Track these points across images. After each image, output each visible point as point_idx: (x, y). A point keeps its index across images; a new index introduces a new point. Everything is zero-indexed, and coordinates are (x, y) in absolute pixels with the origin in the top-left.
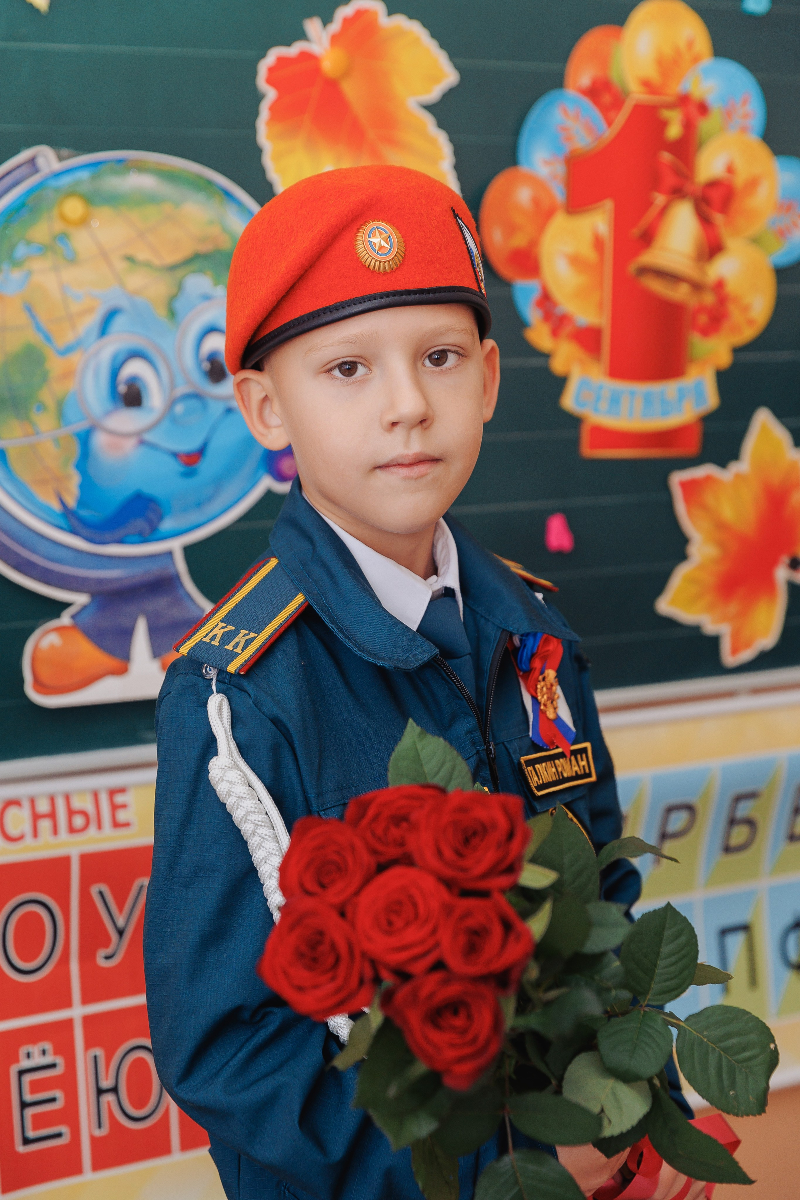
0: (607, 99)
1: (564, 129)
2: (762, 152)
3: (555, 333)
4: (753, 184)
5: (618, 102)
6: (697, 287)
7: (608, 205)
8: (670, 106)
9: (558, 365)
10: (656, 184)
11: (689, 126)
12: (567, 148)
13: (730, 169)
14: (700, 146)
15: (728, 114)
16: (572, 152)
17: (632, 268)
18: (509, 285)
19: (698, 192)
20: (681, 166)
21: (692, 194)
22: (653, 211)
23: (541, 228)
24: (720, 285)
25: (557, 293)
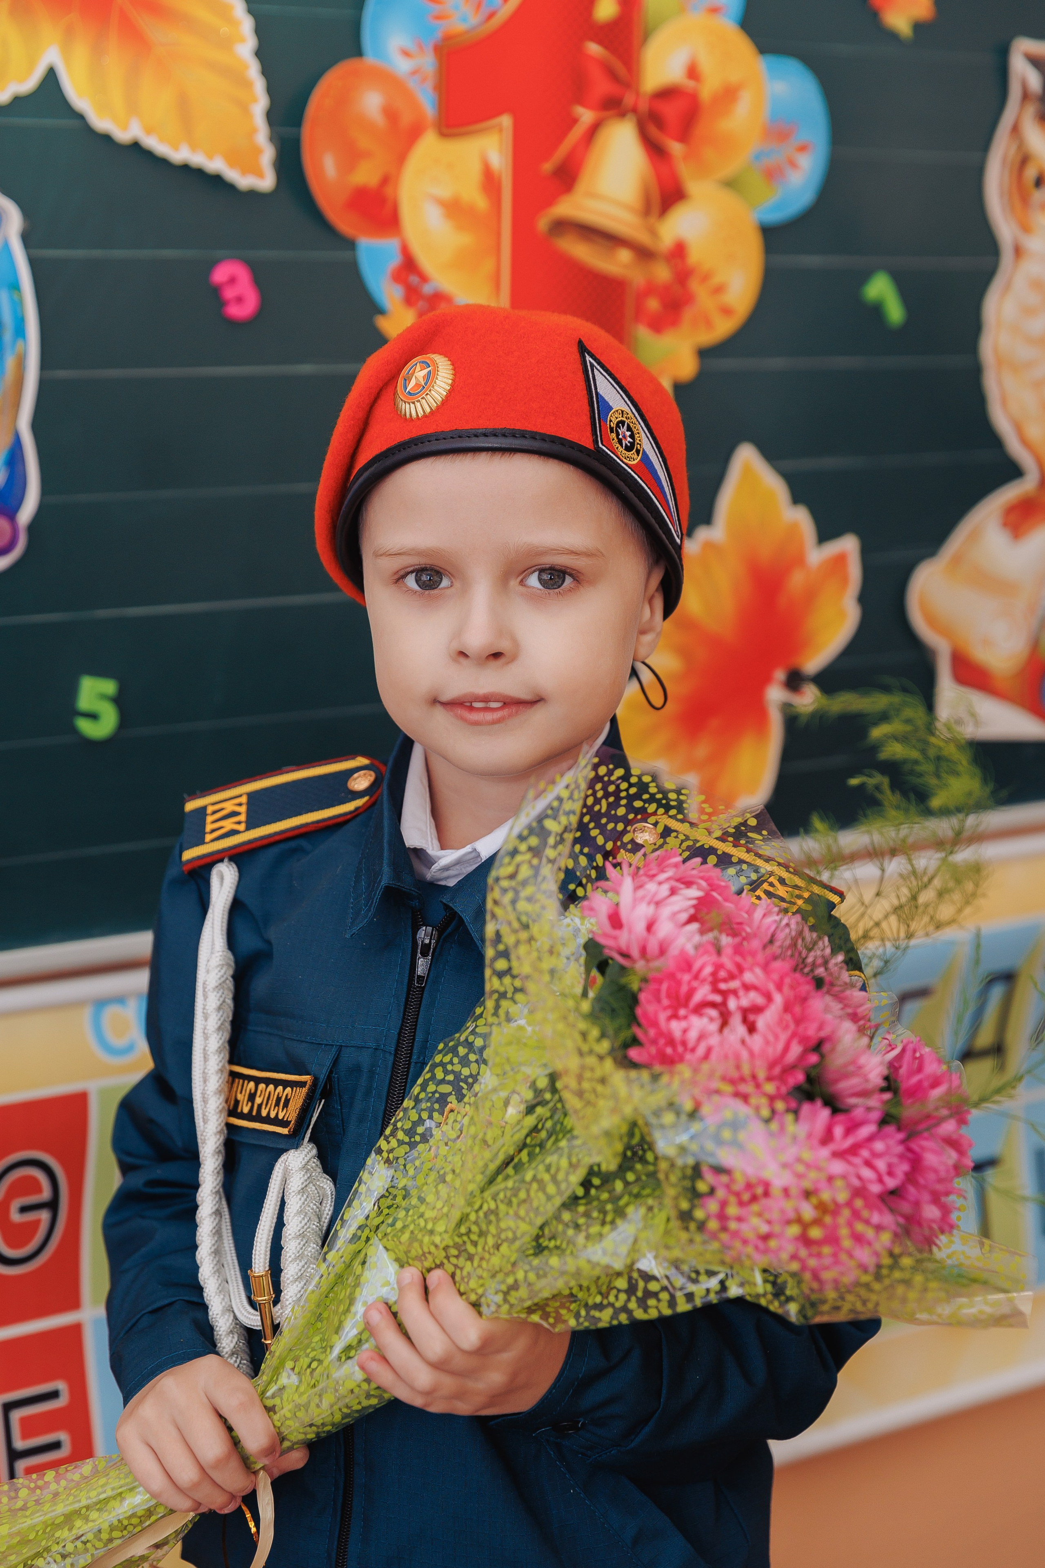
2: (743, 46)
4: (728, 96)
6: (644, 254)
7: (506, 121)
10: (578, 93)
11: (631, 4)
12: (439, 30)
13: (693, 72)
14: (646, 37)
16: (447, 38)
17: (543, 223)
18: (351, 245)
19: (643, 106)
20: (619, 67)
21: (634, 110)
22: (576, 133)
23: (401, 158)
24: (679, 251)
25: (426, 261)
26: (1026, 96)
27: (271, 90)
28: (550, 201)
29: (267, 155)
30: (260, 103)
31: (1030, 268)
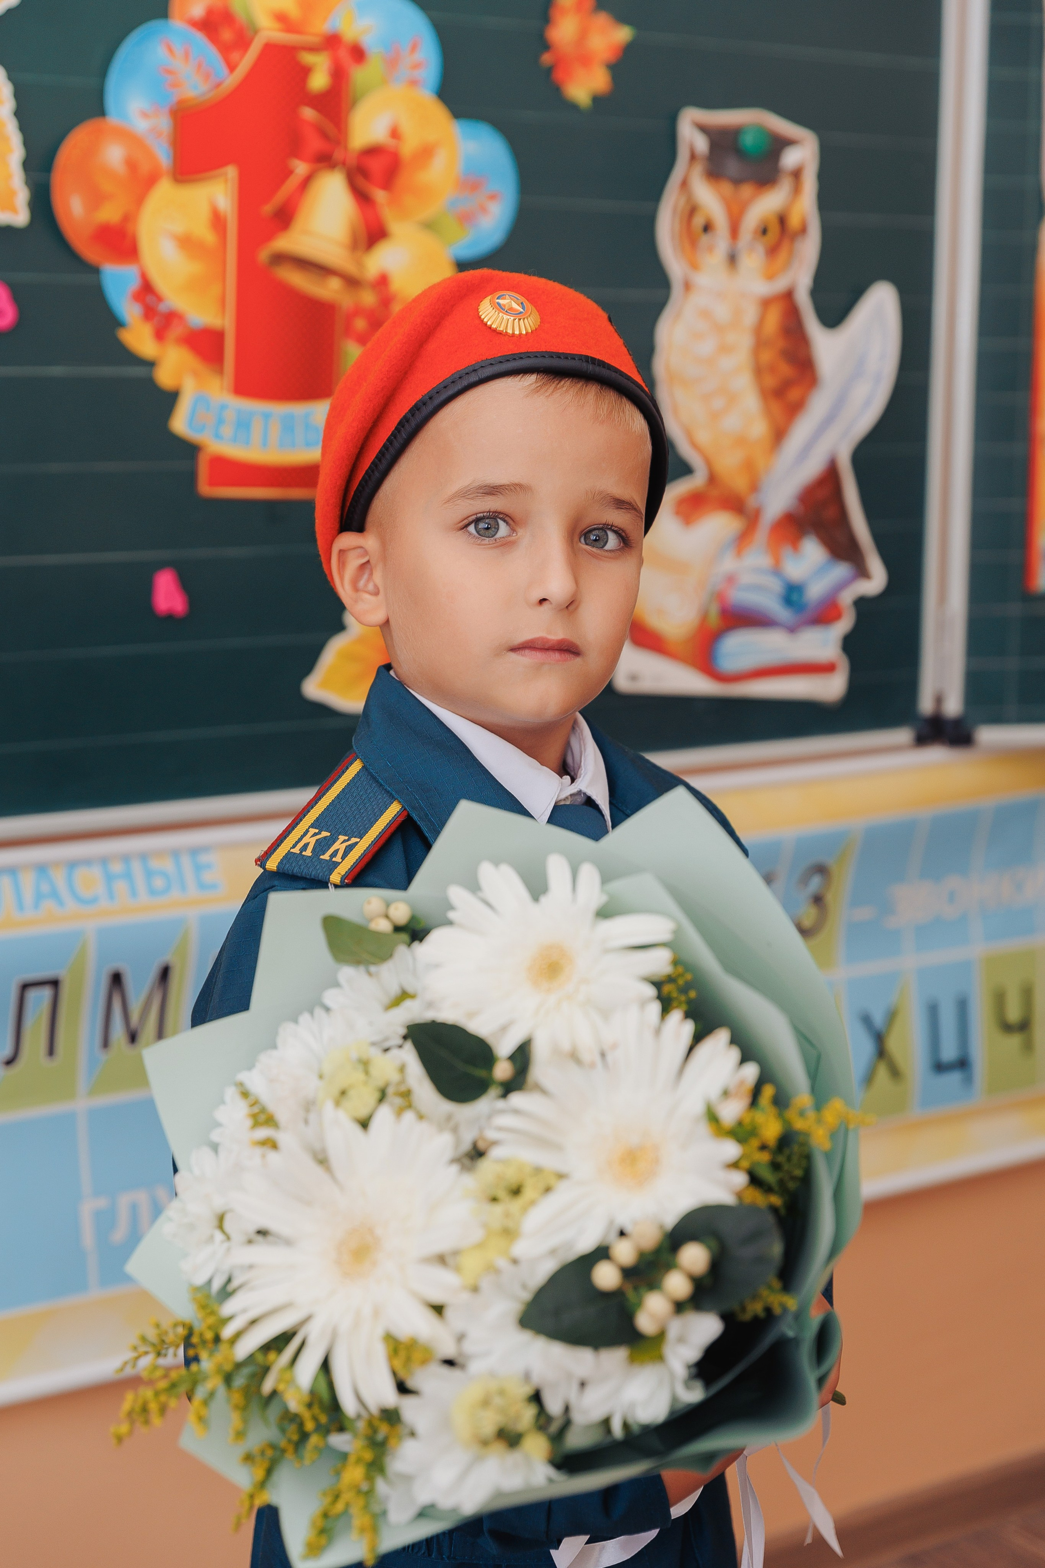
0: (227, 35)
1: (169, 72)
2: (439, 113)
3: (160, 335)
4: (426, 153)
5: (242, 41)
6: (352, 282)
7: (231, 172)
8: (312, 49)
9: (165, 377)
10: (295, 148)
11: (339, 75)
12: (174, 97)
13: (395, 133)
14: (354, 103)
15: (392, 62)
16: (180, 102)
17: (264, 255)
18: (95, 271)
19: (352, 161)
20: (330, 128)
21: (344, 163)
22: (292, 183)
23: (140, 199)
24: (383, 281)
25: (161, 284)
26: (693, 157)
27: (26, 143)
28: (270, 236)
29: (22, 195)
30: (16, 153)
31: (698, 300)
